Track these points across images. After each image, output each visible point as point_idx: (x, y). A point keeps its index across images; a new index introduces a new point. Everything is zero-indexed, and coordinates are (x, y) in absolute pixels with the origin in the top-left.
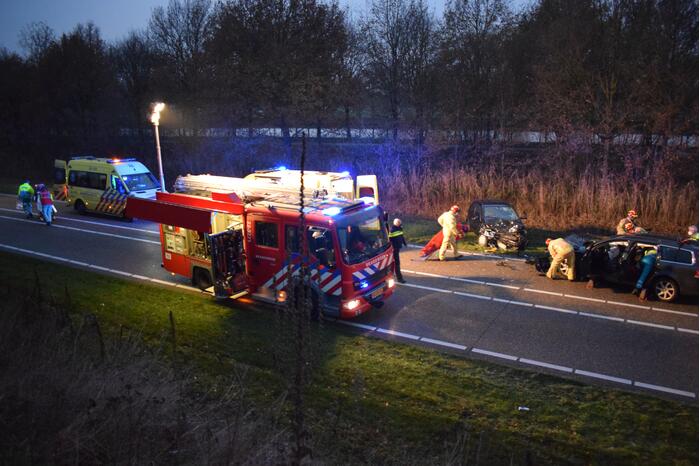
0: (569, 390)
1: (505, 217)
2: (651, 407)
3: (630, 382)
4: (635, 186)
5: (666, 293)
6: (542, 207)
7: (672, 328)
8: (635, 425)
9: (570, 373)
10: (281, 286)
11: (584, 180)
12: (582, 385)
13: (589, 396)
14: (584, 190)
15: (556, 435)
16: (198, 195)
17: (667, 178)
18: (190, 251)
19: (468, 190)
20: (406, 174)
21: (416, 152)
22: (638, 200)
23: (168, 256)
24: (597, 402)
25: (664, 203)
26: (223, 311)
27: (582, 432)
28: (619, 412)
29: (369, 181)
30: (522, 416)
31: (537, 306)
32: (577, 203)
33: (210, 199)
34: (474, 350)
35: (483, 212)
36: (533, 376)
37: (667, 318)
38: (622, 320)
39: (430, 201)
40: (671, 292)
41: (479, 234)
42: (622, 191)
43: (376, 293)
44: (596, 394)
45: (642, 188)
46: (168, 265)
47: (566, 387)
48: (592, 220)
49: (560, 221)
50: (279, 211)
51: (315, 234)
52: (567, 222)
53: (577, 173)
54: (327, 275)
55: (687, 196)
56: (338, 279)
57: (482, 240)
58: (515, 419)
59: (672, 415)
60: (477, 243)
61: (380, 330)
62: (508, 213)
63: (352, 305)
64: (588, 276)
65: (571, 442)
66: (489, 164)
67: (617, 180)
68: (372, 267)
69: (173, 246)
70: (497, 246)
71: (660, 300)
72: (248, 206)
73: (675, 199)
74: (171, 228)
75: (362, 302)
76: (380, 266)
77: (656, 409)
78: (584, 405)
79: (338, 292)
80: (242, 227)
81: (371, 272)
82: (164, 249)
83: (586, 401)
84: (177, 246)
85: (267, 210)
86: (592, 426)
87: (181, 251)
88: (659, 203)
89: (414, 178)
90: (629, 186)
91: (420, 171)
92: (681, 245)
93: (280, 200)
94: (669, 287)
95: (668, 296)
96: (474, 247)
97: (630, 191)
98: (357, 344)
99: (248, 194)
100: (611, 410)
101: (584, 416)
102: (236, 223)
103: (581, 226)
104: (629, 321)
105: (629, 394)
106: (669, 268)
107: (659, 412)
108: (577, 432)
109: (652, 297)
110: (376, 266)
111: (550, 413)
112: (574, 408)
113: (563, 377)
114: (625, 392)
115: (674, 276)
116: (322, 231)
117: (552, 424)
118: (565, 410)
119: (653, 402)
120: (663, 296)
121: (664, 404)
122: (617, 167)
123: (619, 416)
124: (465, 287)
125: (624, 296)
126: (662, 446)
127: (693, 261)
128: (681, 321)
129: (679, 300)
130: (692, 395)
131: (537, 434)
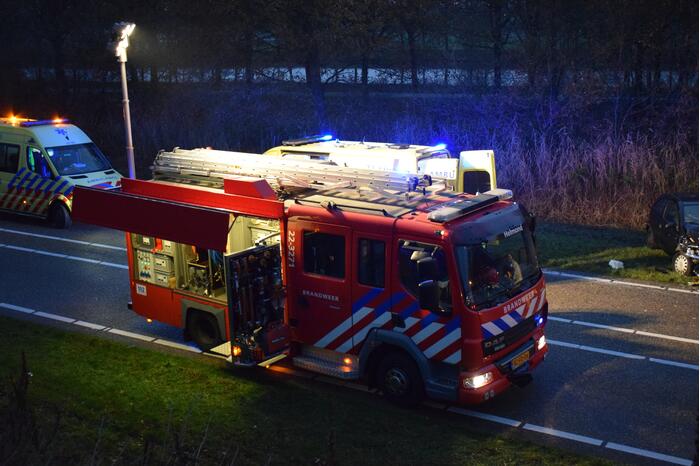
10: (348, 345)
16: (194, 183)
18: (181, 281)
19: (640, 174)
21: (546, 109)
23: (142, 290)
26: (245, 387)
29: (481, 160)
33: (222, 192)
39: (571, 193)
43: (519, 360)
46: (139, 306)
50: (347, 213)
51: (414, 256)
54: (434, 327)
56: (456, 335)
60: (673, 269)
61: (528, 427)
63: (479, 381)
68: (513, 314)
69: (151, 273)
72: (289, 204)
74: (146, 240)
75: (495, 377)
76: (526, 310)
79: (455, 358)
80: (277, 240)
81: (510, 321)
82: (134, 275)
84: (157, 272)
85: (325, 211)
87: (165, 281)
91: (554, 143)
93: (344, 193)
96: (667, 277)
98: (493, 453)
99: (286, 182)
102: (268, 233)
110: (520, 311)
124: (667, 349)
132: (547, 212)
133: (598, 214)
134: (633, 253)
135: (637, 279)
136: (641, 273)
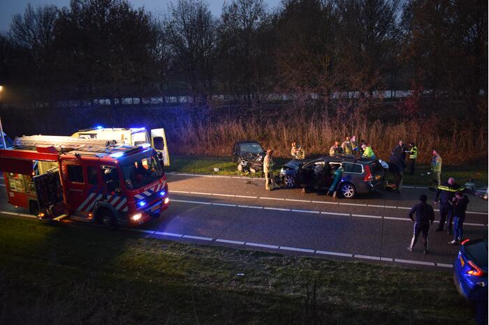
0: (272, 260)
1: (254, 151)
2: (323, 265)
3: (313, 251)
4: (344, 125)
5: (349, 192)
6: (286, 143)
7: (349, 215)
8: (310, 278)
9: (277, 249)
10: (88, 209)
11: (312, 123)
12: (281, 256)
13: (284, 263)
14: (312, 131)
15: (257, 289)
16: (31, 149)
17: (363, 119)
18: (26, 190)
19: (237, 134)
20: (196, 126)
21: (201, 111)
23: (12, 195)
24: (289, 266)
25: (363, 135)
26: (49, 229)
27: (275, 286)
28: (302, 270)
29: (159, 133)
30: (240, 280)
31: (265, 208)
32: (308, 140)
33: (36, 152)
34: (217, 240)
35: (240, 149)
36: (251, 253)
37: (347, 209)
38: (318, 212)
39: (213, 143)
40: (351, 192)
41: (238, 164)
42: (336, 129)
43: (154, 208)
44: (289, 261)
45: (348, 127)
46: (13, 201)
47: (271, 258)
48: (319, 149)
50: (82, 157)
51: (106, 171)
53: (306, 120)
54: (117, 198)
55: (377, 130)
56: (125, 201)
57: (240, 168)
58: (234, 282)
59: (335, 269)
60: (237, 170)
61: (157, 233)
62: (256, 148)
63: (137, 217)
64: (302, 185)
65: (265, 293)
66: (251, 116)
67: (333, 122)
68: (149, 191)
69: (15, 187)
70: (249, 171)
71: (344, 197)
72: (63, 155)
73: (369, 133)
74: (12, 174)
75: (143, 215)
76: (156, 189)
77: (325, 266)
78: (280, 268)
79: (126, 209)
80: (58, 170)
81: (149, 194)
82: (9, 188)
83: (282, 266)
84: (17, 186)
85: (74, 157)
86: (282, 281)
87: (21, 190)
89: (201, 128)
90: (340, 125)
91: (205, 123)
92: (356, 161)
93: (86, 149)
94: (350, 189)
95: (350, 195)
96: (234, 173)
97: (341, 129)
98: (139, 244)
99: (63, 147)
100: (296, 269)
101: (279, 275)
102: (55, 167)
103: (312, 154)
104: (322, 213)
105: (310, 259)
106: (349, 177)
107: (327, 268)
108: (272, 286)
109: (341, 196)
110: (153, 189)
111: (257, 276)
112: (273, 271)
113: (271, 252)
114: (308, 257)
115: (351, 181)
116: (111, 168)
117: (257, 283)
118: (268, 272)
119: (325, 262)
120: (347, 194)
121: (331, 263)
122: (332, 113)
123: (301, 272)
124: (221, 200)
125: (324, 196)
126: (324, 289)
127: (363, 171)
128: (355, 210)
129: (357, 197)
130: (351, 255)
131: (245, 290)
132: (204, 152)
133: (223, 151)
134: (225, 165)
135: (223, 175)
136: (225, 172)
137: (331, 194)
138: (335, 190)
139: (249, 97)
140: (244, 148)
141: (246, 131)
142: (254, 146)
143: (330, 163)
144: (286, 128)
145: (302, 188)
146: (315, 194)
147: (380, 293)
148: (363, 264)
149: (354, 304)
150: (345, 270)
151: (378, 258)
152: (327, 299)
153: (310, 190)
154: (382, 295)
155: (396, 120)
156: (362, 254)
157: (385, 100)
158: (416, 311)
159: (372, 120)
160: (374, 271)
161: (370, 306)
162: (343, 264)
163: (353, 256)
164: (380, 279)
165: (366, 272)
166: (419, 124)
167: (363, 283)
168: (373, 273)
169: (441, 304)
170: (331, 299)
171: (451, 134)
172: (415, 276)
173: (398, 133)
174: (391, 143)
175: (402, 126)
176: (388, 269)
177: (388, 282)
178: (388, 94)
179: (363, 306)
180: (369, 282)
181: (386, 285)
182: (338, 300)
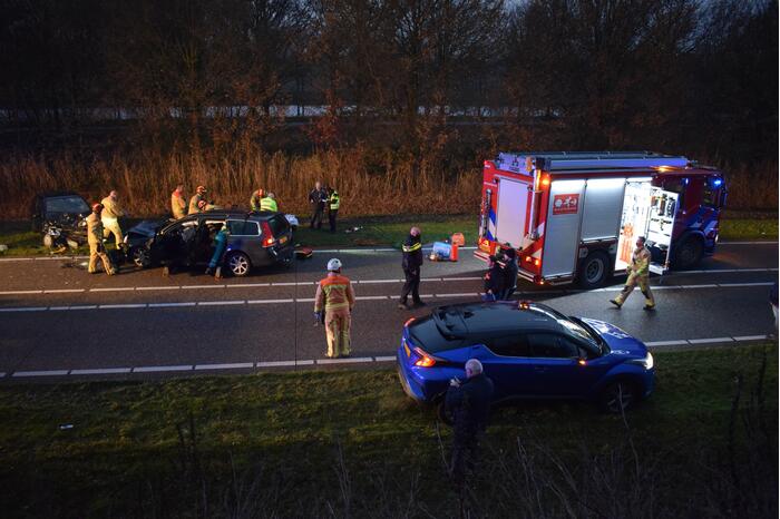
0: (122, 393)
1: (72, 210)
2: (208, 387)
3: (190, 367)
4: (226, 161)
5: (240, 267)
7: (243, 302)
8: (188, 411)
9: (128, 374)
11: (173, 159)
12: (136, 383)
13: (143, 394)
14: (175, 170)
15: (100, 446)
17: (255, 150)
19: (38, 181)
22: (231, 175)
24: (152, 398)
25: (256, 176)
27: (131, 434)
28: (174, 401)
30: (67, 436)
31: (101, 307)
34: (16, 374)
36: (82, 388)
37: (239, 294)
38: (193, 304)
40: (244, 266)
41: (44, 234)
42: (213, 166)
44: (151, 389)
45: (233, 163)
47: (120, 389)
49: (153, 206)
52: (160, 207)
53: (165, 154)
55: (278, 167)
57: (48, 240)
58: (56, 442)
59: (227, 390)
60: (43, 245)
62: (76, 205)
64: (163, 262)
65: (115, 449)
66: (63, 148)
67: (208, 156)
70: (67, 245)
71: (233, 275)
73: (266, 171)
77: (212, 388)
78: (138, 404)
83: (140, 400)
86: (143, 425)
88: (252, 176)
90: (220, 160)
92: (247, 217)
94: (242, 261)
95: (242, 270)
96: (36, 251)
97: (222, 167)
100: (165, 401)
101: (136, 416)
104: (200, 304)
105: (185, 380)
106: (239, 242)
107: (214, 391)
108: (126, 436)
109: (228, 274)
111: (98, 424)
112: (125, 410)
113: (118, 380)
114: (183, 378)
115: (244, 249)
117: (98, 436)
118: (117, 414)
119: (210, 382)
120: (237, 271)
121: (221, 381)
122: (206, 142)
123: (174, 405)
124: (17, 301)
125: (202, 277)
126: (214, 424)
127: (260, 231)
128: (253, 293)
129: (254, 272)
130: (251, 365)
131: (78, 451)
133: (13, 212)
134: (18, 237)
135: (16, 256)
136: (20, 250)
137: (213, 273)
138: (218, 265)
139: (57, 113)
140: (52, 206)
141: (54, 175)
142: (72, 200)
143: (207, 222)
144: (129, 166)
145: (163, 266)
146: (186, 275)
147: (299, 415)
148: (271, 375)
149: (264, 437)
150: (243, 389)
151: (292, 363)
152: (220, 438)
153: (177, 269)
154: (303, 416)
155: (305, 151)
156: (268, 361)
157: (289, 119)
158: (352, 431)
159: (270, 151)
160: (288, 382)
161: (287, 437)
162: (240, 379)
163: (255, 365)
164: (298, 393)
165: (277, 386)
166: (339, 157)
167: (273, 404)
168: (286, 386)
169: (385, 414)
170: (225, 437)
171: (384, 170)
172: (347, 381)
173: (311, 171)
174: (300, 185)
175: (315, 159)
176: (307, 376)
177: (309, 396)
178: (292, 111)
179: (276, 439)
180: (281, 401)
181: (307, 401)
182: (237, 437)
